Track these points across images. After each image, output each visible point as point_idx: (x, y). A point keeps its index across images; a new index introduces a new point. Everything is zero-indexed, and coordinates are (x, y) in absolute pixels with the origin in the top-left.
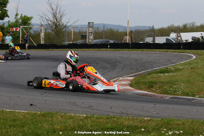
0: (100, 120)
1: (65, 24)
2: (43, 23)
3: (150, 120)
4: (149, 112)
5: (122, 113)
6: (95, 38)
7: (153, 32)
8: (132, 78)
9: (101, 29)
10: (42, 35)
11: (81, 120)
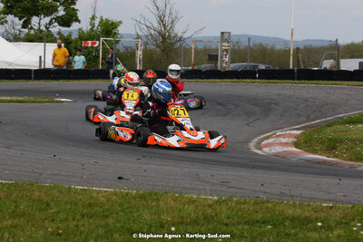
0: (243, 206)
1: (179, 35)
2: (140, 33)
3: (332, 207)
4: (329, 193)
5: (282, 194)
6: (233, 61)
7: (337, 51)
8: (299, 132)
9: (244, 44)
10: (139, 53)
11: (210, 206)
